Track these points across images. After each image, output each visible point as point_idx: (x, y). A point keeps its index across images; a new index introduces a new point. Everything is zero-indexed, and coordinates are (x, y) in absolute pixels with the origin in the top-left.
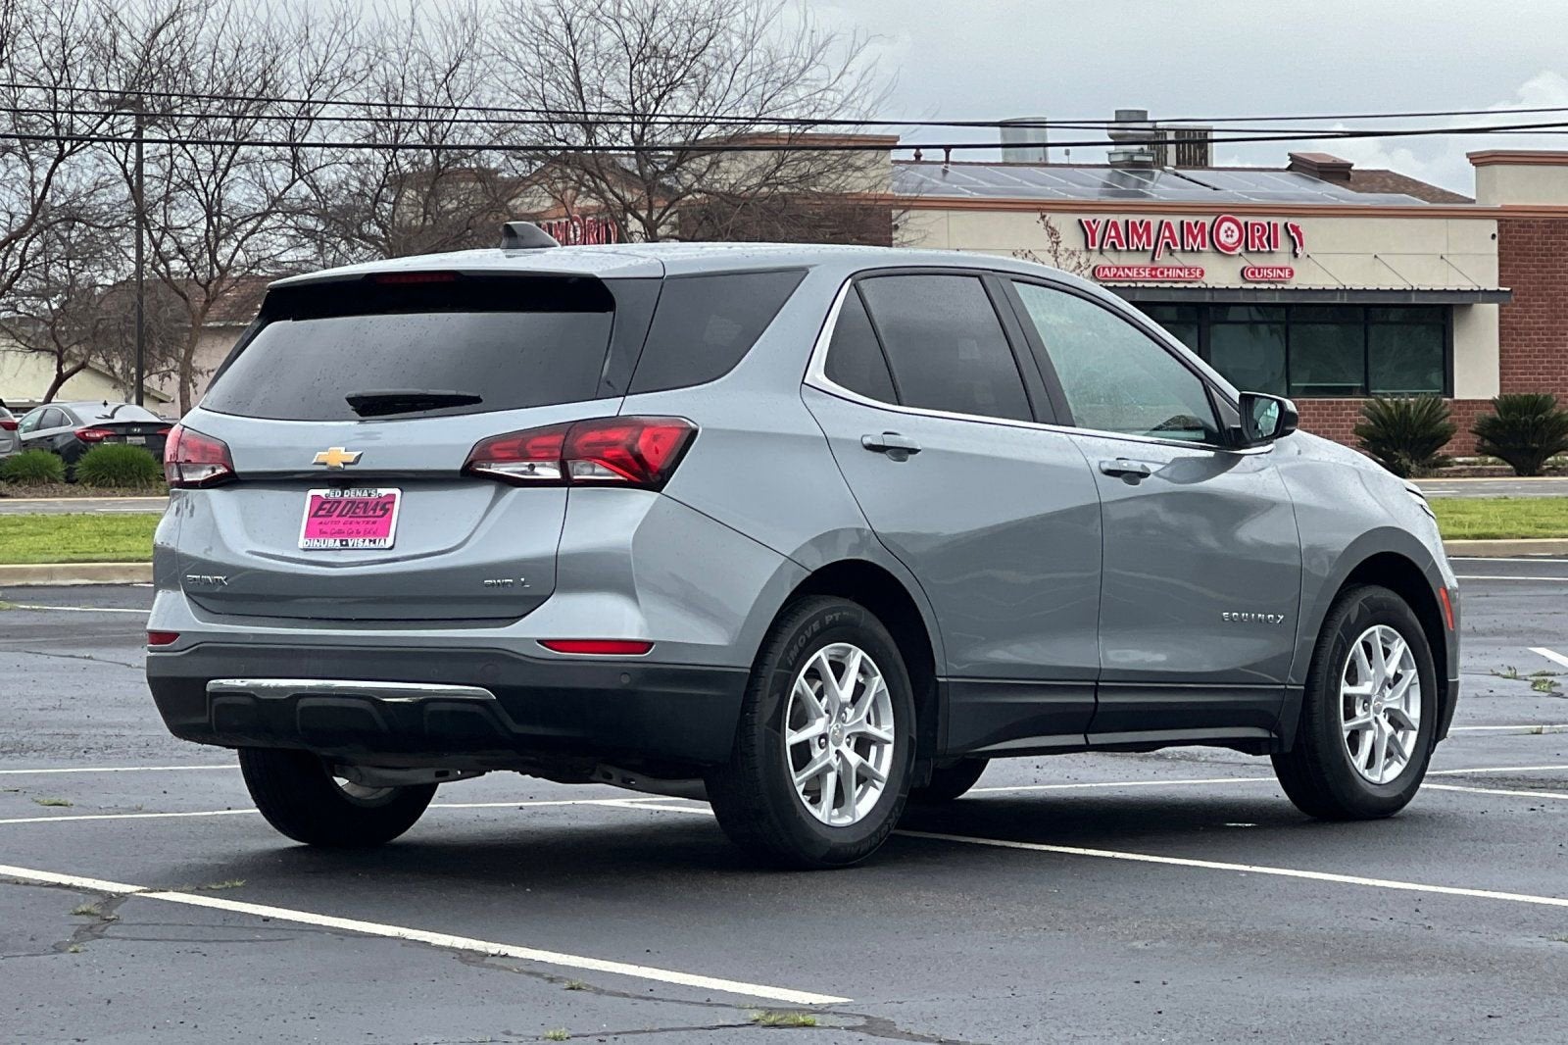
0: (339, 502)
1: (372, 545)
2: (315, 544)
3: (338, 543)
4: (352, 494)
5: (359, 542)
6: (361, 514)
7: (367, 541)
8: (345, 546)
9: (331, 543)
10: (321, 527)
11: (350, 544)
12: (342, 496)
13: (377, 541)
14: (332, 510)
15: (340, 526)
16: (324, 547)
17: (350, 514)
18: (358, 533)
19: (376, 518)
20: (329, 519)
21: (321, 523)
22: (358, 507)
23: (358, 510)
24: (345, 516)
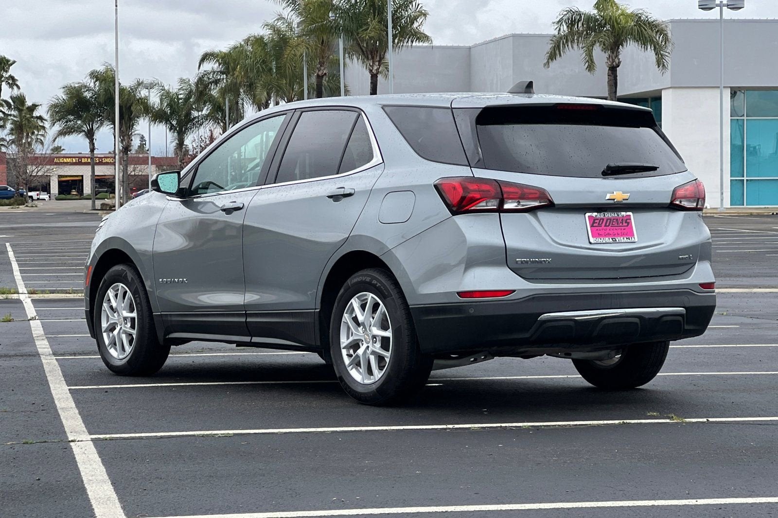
0: (603, 219)
1: (628, 241)
2: (599, 240)
3: (611, 240)
4: (609, 215)
5: (622, 239)
6: (616, 225)
7: (625, 238)
8: (615, 242)
9: (607, 240)
10: (599, 232)
11: (617, 240)
12: (604, 216)
13: (630, 238)
14: (600, 223)
15: (608, 231)
16: (604, 242)
17: (611, 225)
18: (618, 234)
19: (624, 227)
20: (600, 228)
21: (597, 230)
22: (613, 222)
23: (614, 223)
24: (608, 226)
